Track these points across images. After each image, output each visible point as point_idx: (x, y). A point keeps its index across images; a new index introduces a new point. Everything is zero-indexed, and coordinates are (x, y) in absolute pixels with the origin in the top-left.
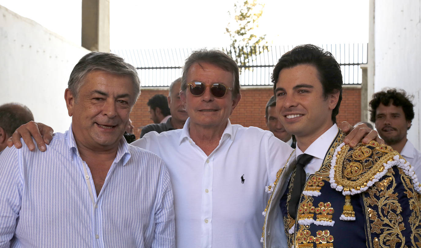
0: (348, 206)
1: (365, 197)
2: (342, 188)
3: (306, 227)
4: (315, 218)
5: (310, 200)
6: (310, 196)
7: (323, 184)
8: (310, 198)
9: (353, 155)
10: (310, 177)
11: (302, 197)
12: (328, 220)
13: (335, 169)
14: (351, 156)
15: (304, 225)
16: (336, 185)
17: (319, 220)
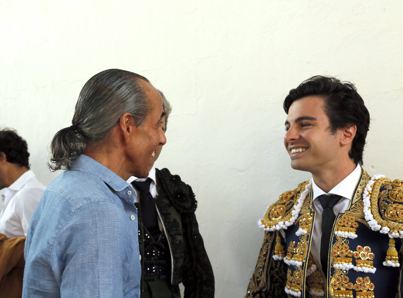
2: (389, 230)
3: (343, 272)
4: (355, 264)
5: (345, 242)
7: (357, 226)
8: (344, 239)
9: (389, 196)
10: (339, 216)
11: (333, 237)
12: (369, 266)
13: (371, 211)
14: (388, 197)
15: (341, 270)
16: (380, 226)
17: (359, 265)
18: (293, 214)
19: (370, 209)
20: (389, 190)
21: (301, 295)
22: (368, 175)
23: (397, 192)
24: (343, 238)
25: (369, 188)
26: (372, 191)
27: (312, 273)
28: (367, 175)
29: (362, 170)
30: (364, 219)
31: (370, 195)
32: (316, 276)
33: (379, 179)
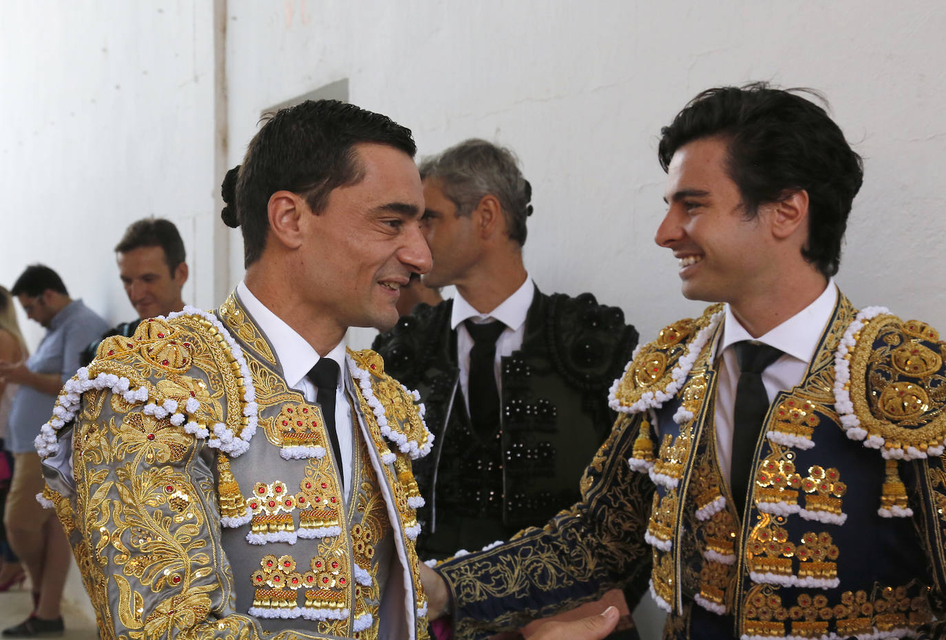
0: (894, 485)
1: (930, 467)
2: (882, 441)
3: (776, 519)
4: (802, 502)
5: (787, 455)
6: (786, 447)
7: (816, 422)
8: (786, 450)
9: (891, 361)
10: (780, 399)
11: (762, 443)
12: (833, 509)
13: (850, 392)
14: (889, 364)
15: (773, 515)
16: (864, 432)
17: (812, 507)
18: (674, 377)
19: (847, 388)
20: (893, 347)
21: (672, 548)
22: (851, 308)
23: (908, 354)
24: (784, 448)
25: (849, 339)
26: (856, 346)
27: (713, 513)
28: (849, 307)
29: (840, 295)
30: (832, 407)
31: (850, 355)
32: (722, 521)
33: (873, 319)
